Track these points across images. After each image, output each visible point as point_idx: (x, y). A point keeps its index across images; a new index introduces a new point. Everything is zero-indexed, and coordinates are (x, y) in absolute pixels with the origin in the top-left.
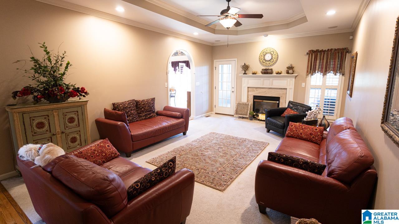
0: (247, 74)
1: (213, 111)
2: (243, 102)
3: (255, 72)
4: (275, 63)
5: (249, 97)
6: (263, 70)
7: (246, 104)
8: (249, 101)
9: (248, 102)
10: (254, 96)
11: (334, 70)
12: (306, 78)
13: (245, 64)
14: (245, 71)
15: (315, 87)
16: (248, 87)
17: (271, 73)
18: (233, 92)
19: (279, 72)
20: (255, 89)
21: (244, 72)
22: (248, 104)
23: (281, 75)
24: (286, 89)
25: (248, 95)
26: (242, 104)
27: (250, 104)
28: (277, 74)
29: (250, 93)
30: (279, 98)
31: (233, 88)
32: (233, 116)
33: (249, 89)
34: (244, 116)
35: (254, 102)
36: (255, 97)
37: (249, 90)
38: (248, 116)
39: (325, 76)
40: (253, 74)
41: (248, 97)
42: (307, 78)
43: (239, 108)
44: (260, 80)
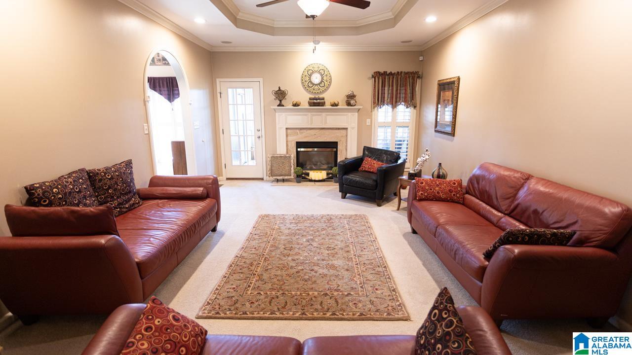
0: (283, 106)
1: (222, 176)
2: (280, 154)
3: (298, 103)
4: (328, 88)
5: (289, 145)
6: (310, 99)
7: (285, 157)
8: (289, 151)
9: (287, 153)
10: (297, 143)
11: (405, 101)
12: (371, 112)
13: (279, 88)
14: (281, 101)
15: (384, 125)
16: (286, 129)
17: (323, 104)
18: (259, 137)
19: (335, 104)
20: (298, 131)
21: (279, 102)
22: (290, 157)
23: (338, 107)
24: (347, 129)
25: (287, 142)
26: (279, 158)
27: (292, 156)
28: (332, 106)
29: (290, 138)
30: (336, 143)
31: (259, 131)
32: (262, 179)
33: (289, 131)
34: (286, 177)
35: (298, 152)
36: (299, 144)
37: (288, 134)
38: (292, 177)
39: (395, 109)
40: (295, 105)
41: (287, 145)
42: (373, 113)
43: (275, 165)
44: (305, 115)
